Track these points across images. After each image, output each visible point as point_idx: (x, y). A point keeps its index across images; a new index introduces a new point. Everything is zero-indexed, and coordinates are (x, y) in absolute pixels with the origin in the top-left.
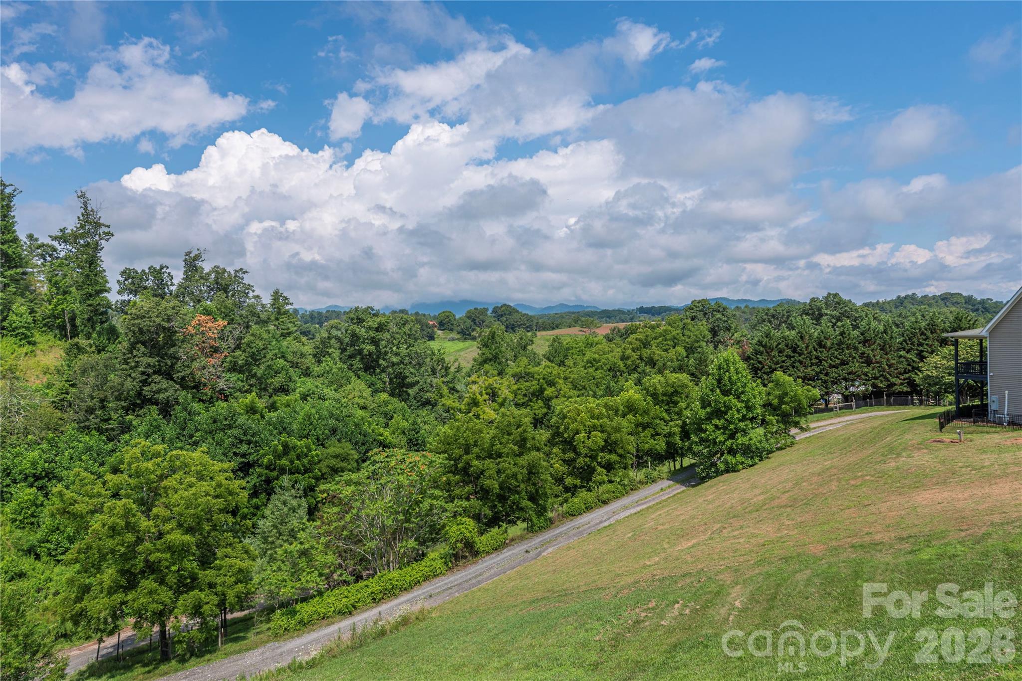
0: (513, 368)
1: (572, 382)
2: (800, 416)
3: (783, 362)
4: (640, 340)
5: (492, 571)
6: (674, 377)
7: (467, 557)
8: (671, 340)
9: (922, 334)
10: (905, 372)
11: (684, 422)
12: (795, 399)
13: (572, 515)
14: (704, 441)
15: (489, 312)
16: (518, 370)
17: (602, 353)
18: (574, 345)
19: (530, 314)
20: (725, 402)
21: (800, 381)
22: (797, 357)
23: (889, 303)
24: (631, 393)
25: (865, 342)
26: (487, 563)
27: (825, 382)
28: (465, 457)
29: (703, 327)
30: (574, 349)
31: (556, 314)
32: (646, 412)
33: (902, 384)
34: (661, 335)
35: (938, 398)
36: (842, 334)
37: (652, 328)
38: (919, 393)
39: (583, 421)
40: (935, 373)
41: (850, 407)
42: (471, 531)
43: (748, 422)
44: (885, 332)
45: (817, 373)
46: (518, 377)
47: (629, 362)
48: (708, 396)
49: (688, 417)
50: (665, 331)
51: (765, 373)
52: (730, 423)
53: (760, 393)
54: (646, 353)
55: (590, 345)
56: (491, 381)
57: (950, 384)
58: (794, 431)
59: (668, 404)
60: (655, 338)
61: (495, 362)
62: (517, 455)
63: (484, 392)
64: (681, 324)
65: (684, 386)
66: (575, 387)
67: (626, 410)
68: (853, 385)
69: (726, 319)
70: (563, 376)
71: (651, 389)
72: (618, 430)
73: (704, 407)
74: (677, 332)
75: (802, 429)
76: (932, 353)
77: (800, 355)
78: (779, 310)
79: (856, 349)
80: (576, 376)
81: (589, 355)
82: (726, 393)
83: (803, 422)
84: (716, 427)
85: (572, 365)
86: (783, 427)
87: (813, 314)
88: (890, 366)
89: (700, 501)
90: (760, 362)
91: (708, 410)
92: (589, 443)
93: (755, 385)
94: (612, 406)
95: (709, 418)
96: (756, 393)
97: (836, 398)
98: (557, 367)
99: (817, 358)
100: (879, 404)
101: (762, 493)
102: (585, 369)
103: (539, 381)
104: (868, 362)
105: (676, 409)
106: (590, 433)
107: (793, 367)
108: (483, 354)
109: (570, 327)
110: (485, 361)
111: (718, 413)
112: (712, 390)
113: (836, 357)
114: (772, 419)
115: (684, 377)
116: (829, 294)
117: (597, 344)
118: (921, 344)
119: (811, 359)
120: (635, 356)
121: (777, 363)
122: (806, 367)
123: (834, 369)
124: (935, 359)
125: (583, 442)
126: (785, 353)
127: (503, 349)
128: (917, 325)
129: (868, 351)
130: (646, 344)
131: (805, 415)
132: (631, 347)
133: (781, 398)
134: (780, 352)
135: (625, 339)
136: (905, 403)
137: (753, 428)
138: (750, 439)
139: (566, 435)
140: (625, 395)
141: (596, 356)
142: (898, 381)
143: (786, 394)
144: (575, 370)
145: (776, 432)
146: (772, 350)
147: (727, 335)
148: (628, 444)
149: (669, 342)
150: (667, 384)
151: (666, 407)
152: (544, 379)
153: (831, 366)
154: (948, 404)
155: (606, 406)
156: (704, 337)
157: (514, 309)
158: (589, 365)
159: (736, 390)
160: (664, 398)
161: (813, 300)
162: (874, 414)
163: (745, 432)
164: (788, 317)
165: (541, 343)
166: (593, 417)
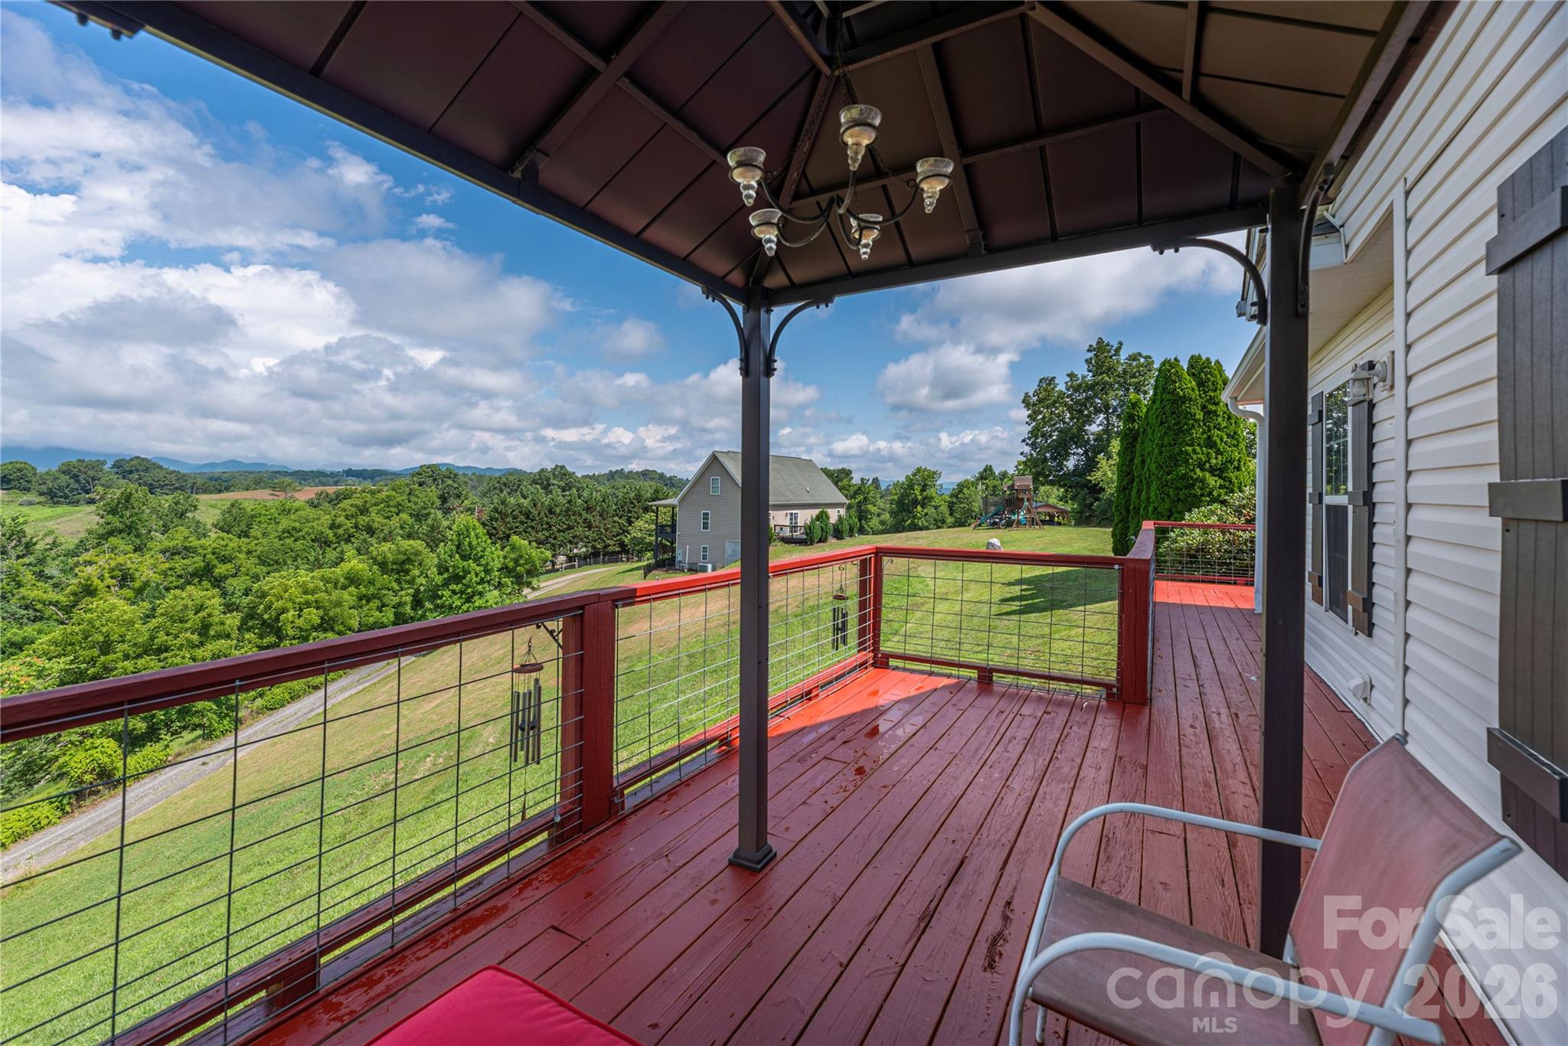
0: (160, 540)
1: (259, 557)
2: (532, 577)
3: (517, 527)
4: (357, 506)
5: (146, 800)
6: (407, 544)
7: (99, 791)
8: (395, 506)
9: (632, 503)
10: (618, 535)
11: (417, 591)
12: (530, 560)
13: (272, 709)
14: (438, 607)
15: (107, 467)
16: (172, 543)
17: (304, 521)
18: (264, 512)
19: (182, 471)
20: (463, 567)
21: (534, 544)
22: (530, 523)
23: (603, 476)
24: (355, 563)
25: (588, 509)
26: (137, 792)
27: (553, 545)
28: (102, 658)
29: (432, 493)
30: (262, 517)
31: (224, 473)
32: (371, 582)
33: (615, 545)
34: (383, 501)
35: (640, 555)
36: (569, 502)
37: (373, 493)
38: (627, 552)
39: (293, 597)
40: (639, 535)
41: (573, 567)
42: (111, 755)
43: (486, 585)
44: (604, 501)
45: (547, 538)
46: (171, 553)
47: (341, 531)
48: (446, 562)
49: (422, 585)
50: (388, 497)
51: (498, 538)
52: (468, 586)
53: (498, 557)
54: (363, 520)
55: (286, 512)
56: (121, 559)
57: (650, 543)
58: (526, 591)
59: (398, 573)
60: (376, 504)
61: (129, 534)
62: (197, 646)
63: (107, 575)
64: (407, 490)
65: (417, 553)
66: (263, 563)
67: (347, 582)
68: (576, 548)
69: (456, 485)
70: (245, 549)
71: (379, 558)
72: (338, 604)
73: (440, 574)
74: (403, 498)
75: (533, 589)
76: (637, 519)
77: (532, 521)
78: (511, 478)
79: (580, 515)
80: (266, 549)
81: (285, 523)
82: (464, 558)
83: (535, 582)
84: (454, 592)
85: (259, 535)
86: (517, 587)
87: (542, 483)
88: (606, 530)
89: (437, 665)
90: (495, 528)
91: (446, 575)
92: (300, 622)
93: (494, 549)
94: (330, 578)
95: (446, 584)
96: (495, 556)
97: (562, 559)
98: (237, 539)
99: (547, 523)
100: (596, 563)
101: (502, 648)
102: (280, 540)
103: (205, 556)
104: (590, 527)
105: (408, 578)
106: (301, 610)
107: (526, 532)
108: (108, 524)
109: (247, 490)
110: (111, 533)
111: (457, 578)
112: (450, 556)
113: (564, 523)
114: (507, 581)
115: (418, 545)
116: (557, 466)
117: (297, 510)
118: (630, 512)
119: (542, 525)
120: (349, 524)
121: (511, 529)
122: (537, 532)
123: (562, 534)
124: (639, 523)
125: (292, 622)
126: (519, 520)
127: (145, 516)
128: (627, 496)
129: (590, 517)
130: (363, 511)
131: (537, 576)
132: (344, 514)
133: (516, 561)
134: (514, 518)
135: (336, 505)
136: (616, 561)
137: (490, 591)
138: (487, 602)
139: (266, 616)
140: (345, 567)
141: (297, 525)
142: (612, 543)
143: (521, 557)
144: (264, 541)
145: (510, 594)
146: (507, 516)
147: (456, 503)
148: (350, 618)
149: (392, 509)
150: (399, 552)
151: (395, 577)
152: (214, 553)
153: (559, 531)
154: (648, 559)
155: (323, 579)
156: (433, 504)
157: (154, 464)
158: (286, 535)
159: (476, 555)
160: (395, 567)
161: (542, 470)
162: (592, 571)
163: (481, 594)
164: (519, 486)
165: (209, 509)
166: (306, 593)
